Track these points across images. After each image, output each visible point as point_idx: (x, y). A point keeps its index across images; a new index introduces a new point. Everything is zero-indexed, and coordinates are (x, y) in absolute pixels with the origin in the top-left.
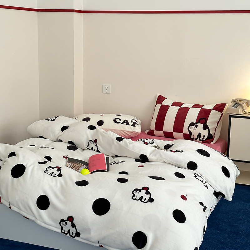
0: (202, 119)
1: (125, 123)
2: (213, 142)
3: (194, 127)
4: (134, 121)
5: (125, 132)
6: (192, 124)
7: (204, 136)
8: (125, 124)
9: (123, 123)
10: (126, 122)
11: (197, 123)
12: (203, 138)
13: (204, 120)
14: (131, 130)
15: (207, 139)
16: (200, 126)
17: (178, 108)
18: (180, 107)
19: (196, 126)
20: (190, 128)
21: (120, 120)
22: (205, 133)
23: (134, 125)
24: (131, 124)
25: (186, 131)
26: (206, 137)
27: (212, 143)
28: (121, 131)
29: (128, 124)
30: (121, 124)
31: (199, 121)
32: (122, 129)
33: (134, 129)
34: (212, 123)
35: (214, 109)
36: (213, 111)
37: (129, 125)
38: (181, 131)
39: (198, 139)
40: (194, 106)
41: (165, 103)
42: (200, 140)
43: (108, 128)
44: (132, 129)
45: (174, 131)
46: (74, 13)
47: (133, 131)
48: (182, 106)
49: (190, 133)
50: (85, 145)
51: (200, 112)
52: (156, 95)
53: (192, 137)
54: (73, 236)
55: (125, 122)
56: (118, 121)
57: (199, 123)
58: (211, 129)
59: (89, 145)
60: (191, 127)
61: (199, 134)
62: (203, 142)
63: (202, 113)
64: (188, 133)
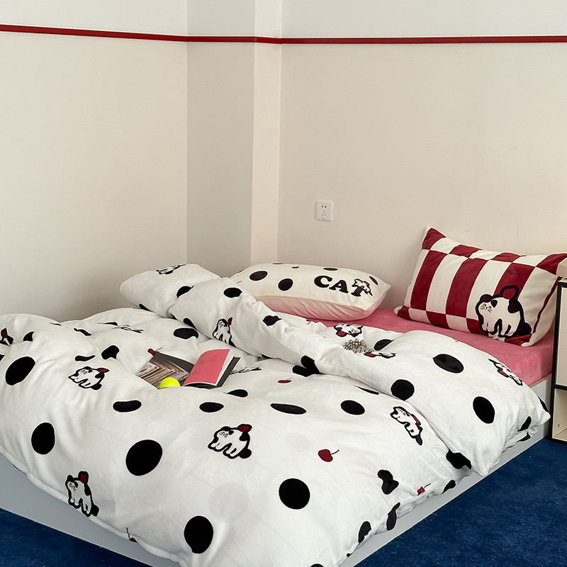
0: (509, 287)
1: (339, 287)
2: (528, 341)
3: (489, 304)
4: (360, 284)
5: (336, 306)
6: (485, 298)
7: (509, 327)
8: (338, 289)
9: (333, 288)
10: (343, 286)
11: (496, 296)
12: (507, 332)
13: (513, 291)
14: (348, 304)
15: (515, 334)
16: (503, 303)
17: (464, 259)
18: (468, 257)
19: (494, 304)
20: (480, 307)
21: (330, 279)
22: (512, 321)
23: (357, 294)
24: (351, 289)
25: (471, 314)
26: (514, 329)
27: (525, 344)
28: (328, 305)
29: (344, 289)
30: (330, 288)
31: (501, 292)
32: (331, 301)
33: (355, 302)
34: (533, 298)
35: (541, 266)
36: (537, 271)
37: (347, 292)
38: (462, 313)
39: (497, 333)
40: (498, 258)
41: (437, 247)
42: (500, 336)
43: (299, 296)
44: (352, 301)
45: (448, 312)
46: (256, 43)
47: (353, 307)
48: (473, 256)
49: (481, 317)
50: (211, 328)
51: (508, 271)
52: (425, 229)
53: (484, 327)
54: (88, 513)
55: (340, 285)
56: (324, 281)
57: (502, 297)
58: (527, 312)
59: (216, 330)
60: (482, 304)
61: (499, 322)
62: (505, 341)
63: (512, 274)
64: (477, 318)
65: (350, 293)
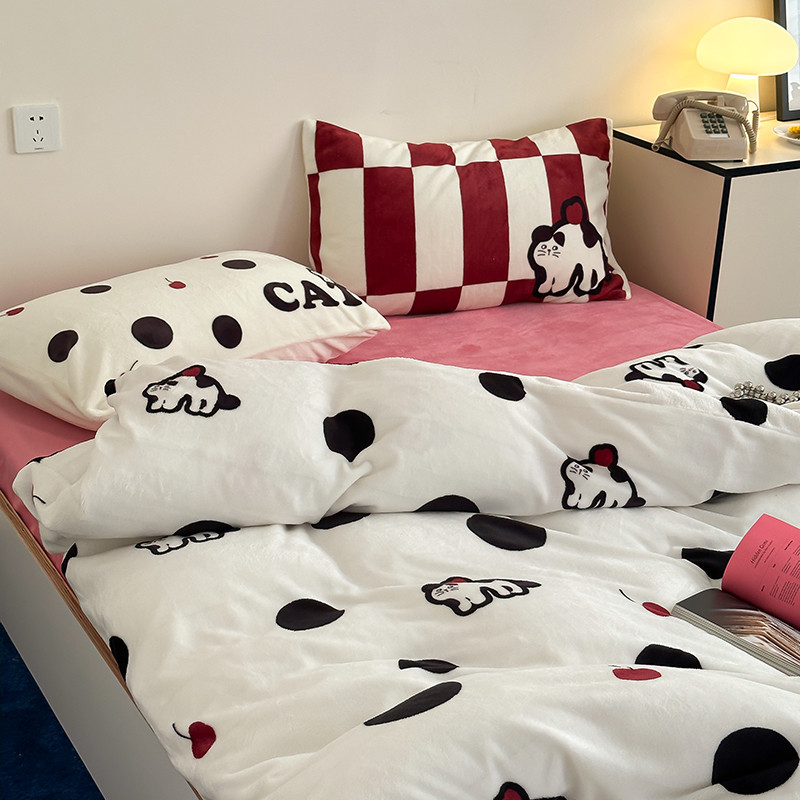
1: (315, 298)
3: (551, 243)
6: (541, 234)
7: (594, 274)
8: (318, 303)
9: (309, 304)
11: (557, 224)
13: (578, 208)
14: (354, 329)
15: (601, 283)
16: (573, 232)
17: (451, 169)
18: (453, 163)
19: (560, 239)
20: (535, 253)
21: (289, 288)
22: (596, 261)
23: (350, 300)
25: (519, 269)
26: (601, 276)
27: (628, 296)
29: (330, 302)
30: (305, 307)
31: (561, 218)
32: (321, 334)
36: (587, 161)
37: (337, 304)
38: (499, 271)
41: (377, 157)
42: (579, 292)
44: (357, 319)
45: (468, 280)
47: (367, 331)
48: (461, 161)
49: (541, 273)
50: (548, 490)
51: (551, 173)
53: (546, 287)
55: (312, 293)
56: (283, 295)
57: (568, 223)
59: (570, 488)
60: (539, 247)
61: (578, 271)
62: (590, 300)
64: (531, 275)
65: (341, 304)
